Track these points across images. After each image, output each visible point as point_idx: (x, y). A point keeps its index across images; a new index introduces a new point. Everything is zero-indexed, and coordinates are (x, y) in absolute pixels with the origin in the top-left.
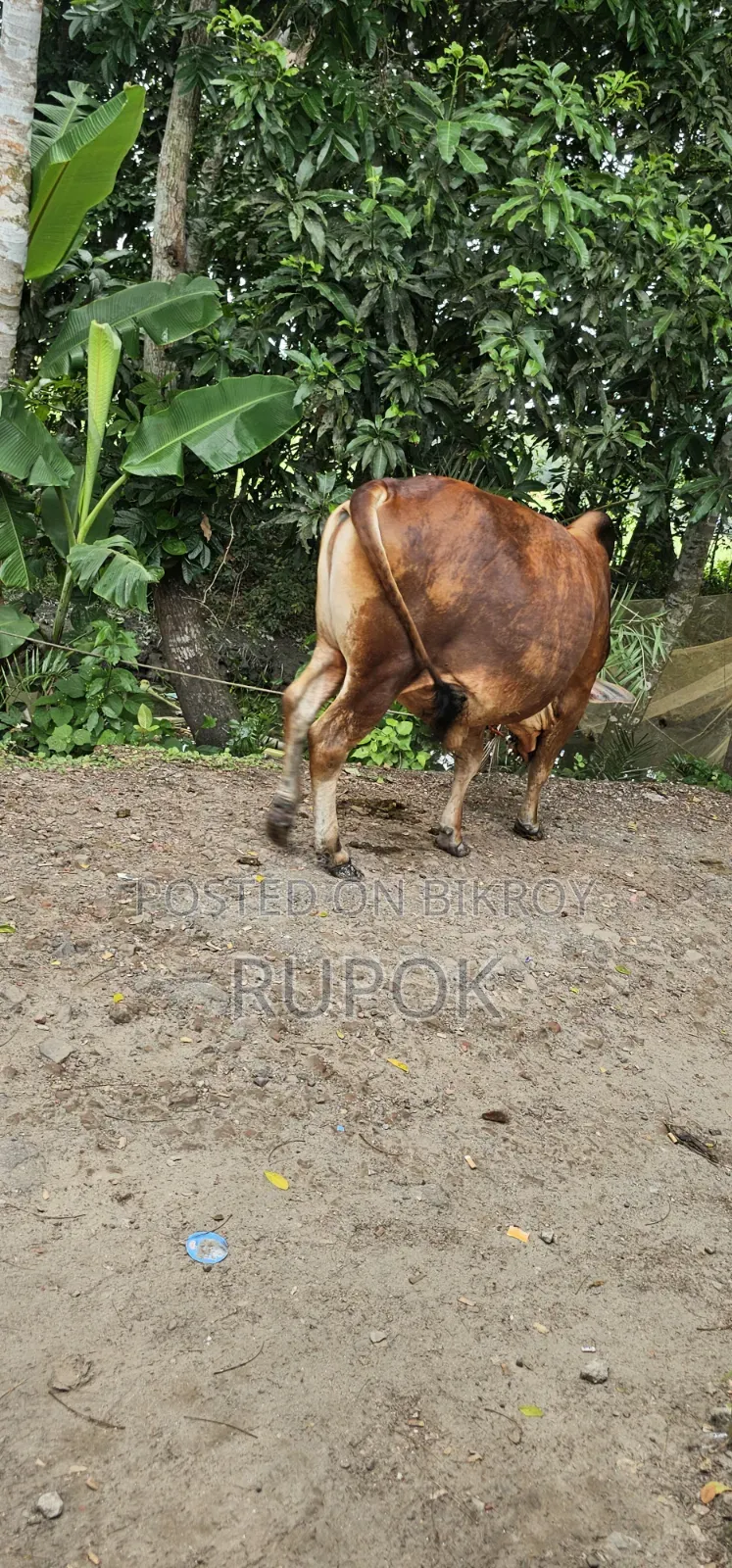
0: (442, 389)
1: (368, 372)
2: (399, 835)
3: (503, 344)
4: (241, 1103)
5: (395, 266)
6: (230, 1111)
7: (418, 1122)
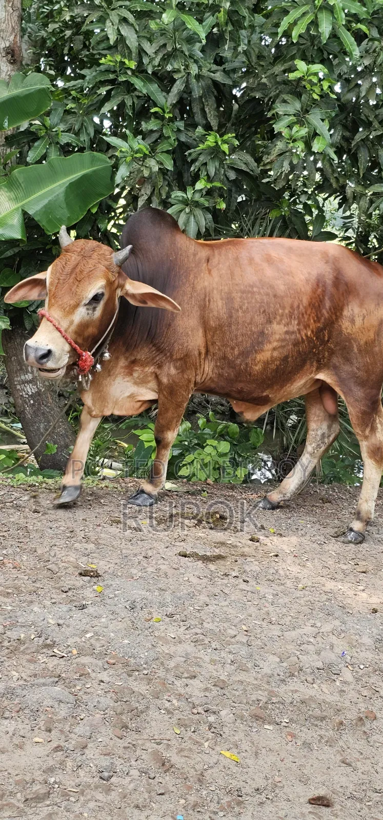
0: (242, 160)
1: (180, 152)
2: (223, 544)
3: (295, 123)
4: (89, 797)
5: (196, 62)
6: (79, 805)
7: (250, 808)
